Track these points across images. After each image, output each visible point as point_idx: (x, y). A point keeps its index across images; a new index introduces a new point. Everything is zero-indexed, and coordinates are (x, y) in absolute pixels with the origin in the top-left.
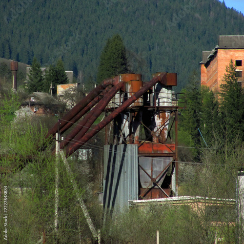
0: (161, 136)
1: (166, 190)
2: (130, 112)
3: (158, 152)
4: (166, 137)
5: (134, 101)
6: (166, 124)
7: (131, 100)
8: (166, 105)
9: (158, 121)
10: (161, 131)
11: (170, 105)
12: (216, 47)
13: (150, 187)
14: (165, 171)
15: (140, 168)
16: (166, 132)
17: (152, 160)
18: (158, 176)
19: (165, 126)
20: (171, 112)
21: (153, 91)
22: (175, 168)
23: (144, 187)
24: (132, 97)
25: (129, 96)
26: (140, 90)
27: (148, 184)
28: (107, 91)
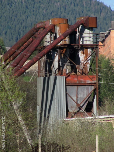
0: (85, 69)
1: (88, 113)
2: (59, 49)
3: (82, 82)
4: (89, 69)
5: (62, 40)
6: (88, 59)
7: (60, 39)
8: (88, 43)
9: (82, 57)
10: (84, 65)
11: (92, 43)
12: (109, 29)
13: (76, 111)
14: (88, 98)
15: (68, 95)
16: (88, 66)
17: (77, 89)
18: (82, 102)
19: (88, 61)
20: (93, 49)
21: (78, 32)
22: (96, 96)
23: (70, 110)
24: (60, 36)
25: (58, 36)
26: (67, 30)
27: (74, 109)
28: (40, 33)
